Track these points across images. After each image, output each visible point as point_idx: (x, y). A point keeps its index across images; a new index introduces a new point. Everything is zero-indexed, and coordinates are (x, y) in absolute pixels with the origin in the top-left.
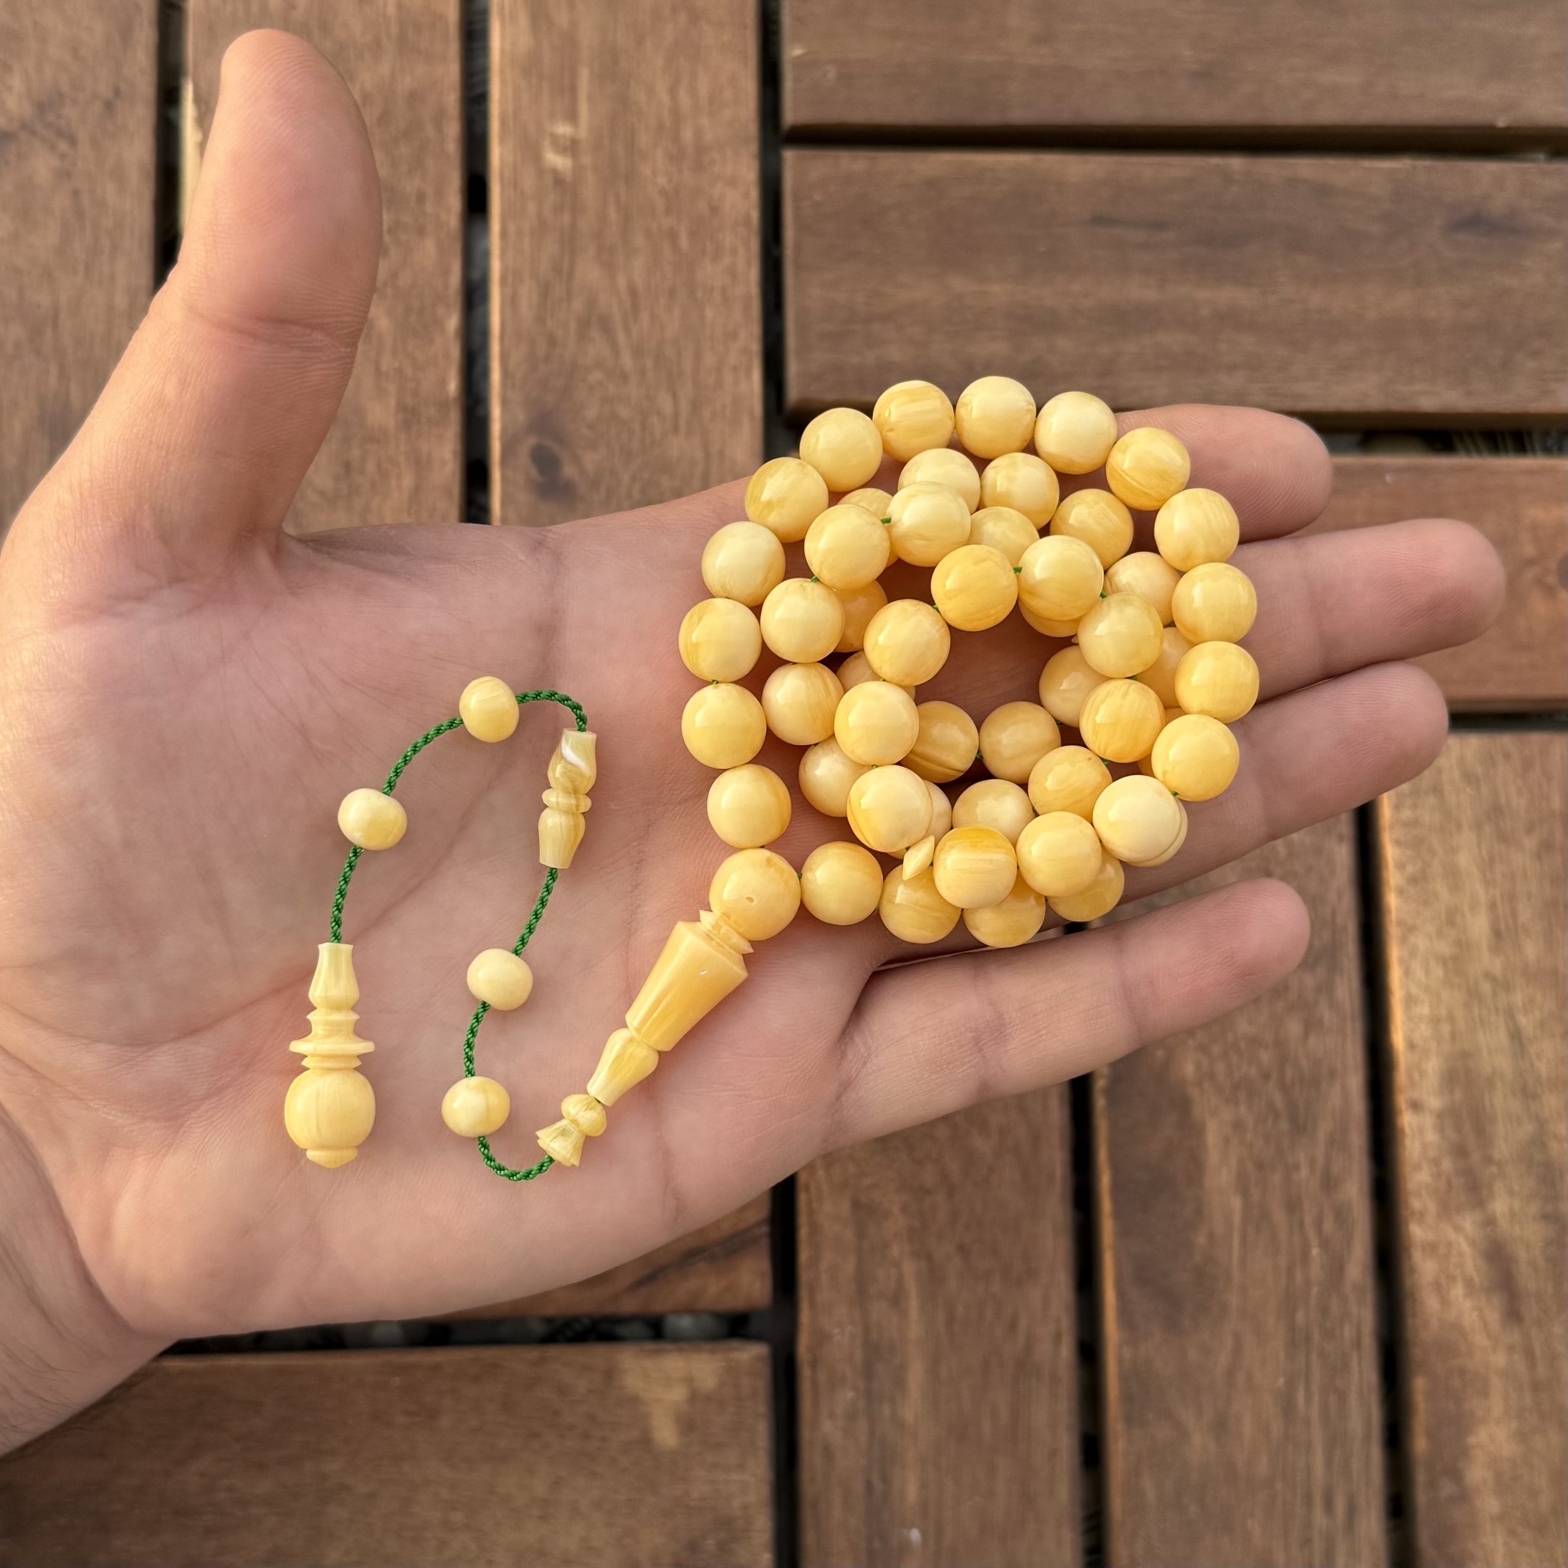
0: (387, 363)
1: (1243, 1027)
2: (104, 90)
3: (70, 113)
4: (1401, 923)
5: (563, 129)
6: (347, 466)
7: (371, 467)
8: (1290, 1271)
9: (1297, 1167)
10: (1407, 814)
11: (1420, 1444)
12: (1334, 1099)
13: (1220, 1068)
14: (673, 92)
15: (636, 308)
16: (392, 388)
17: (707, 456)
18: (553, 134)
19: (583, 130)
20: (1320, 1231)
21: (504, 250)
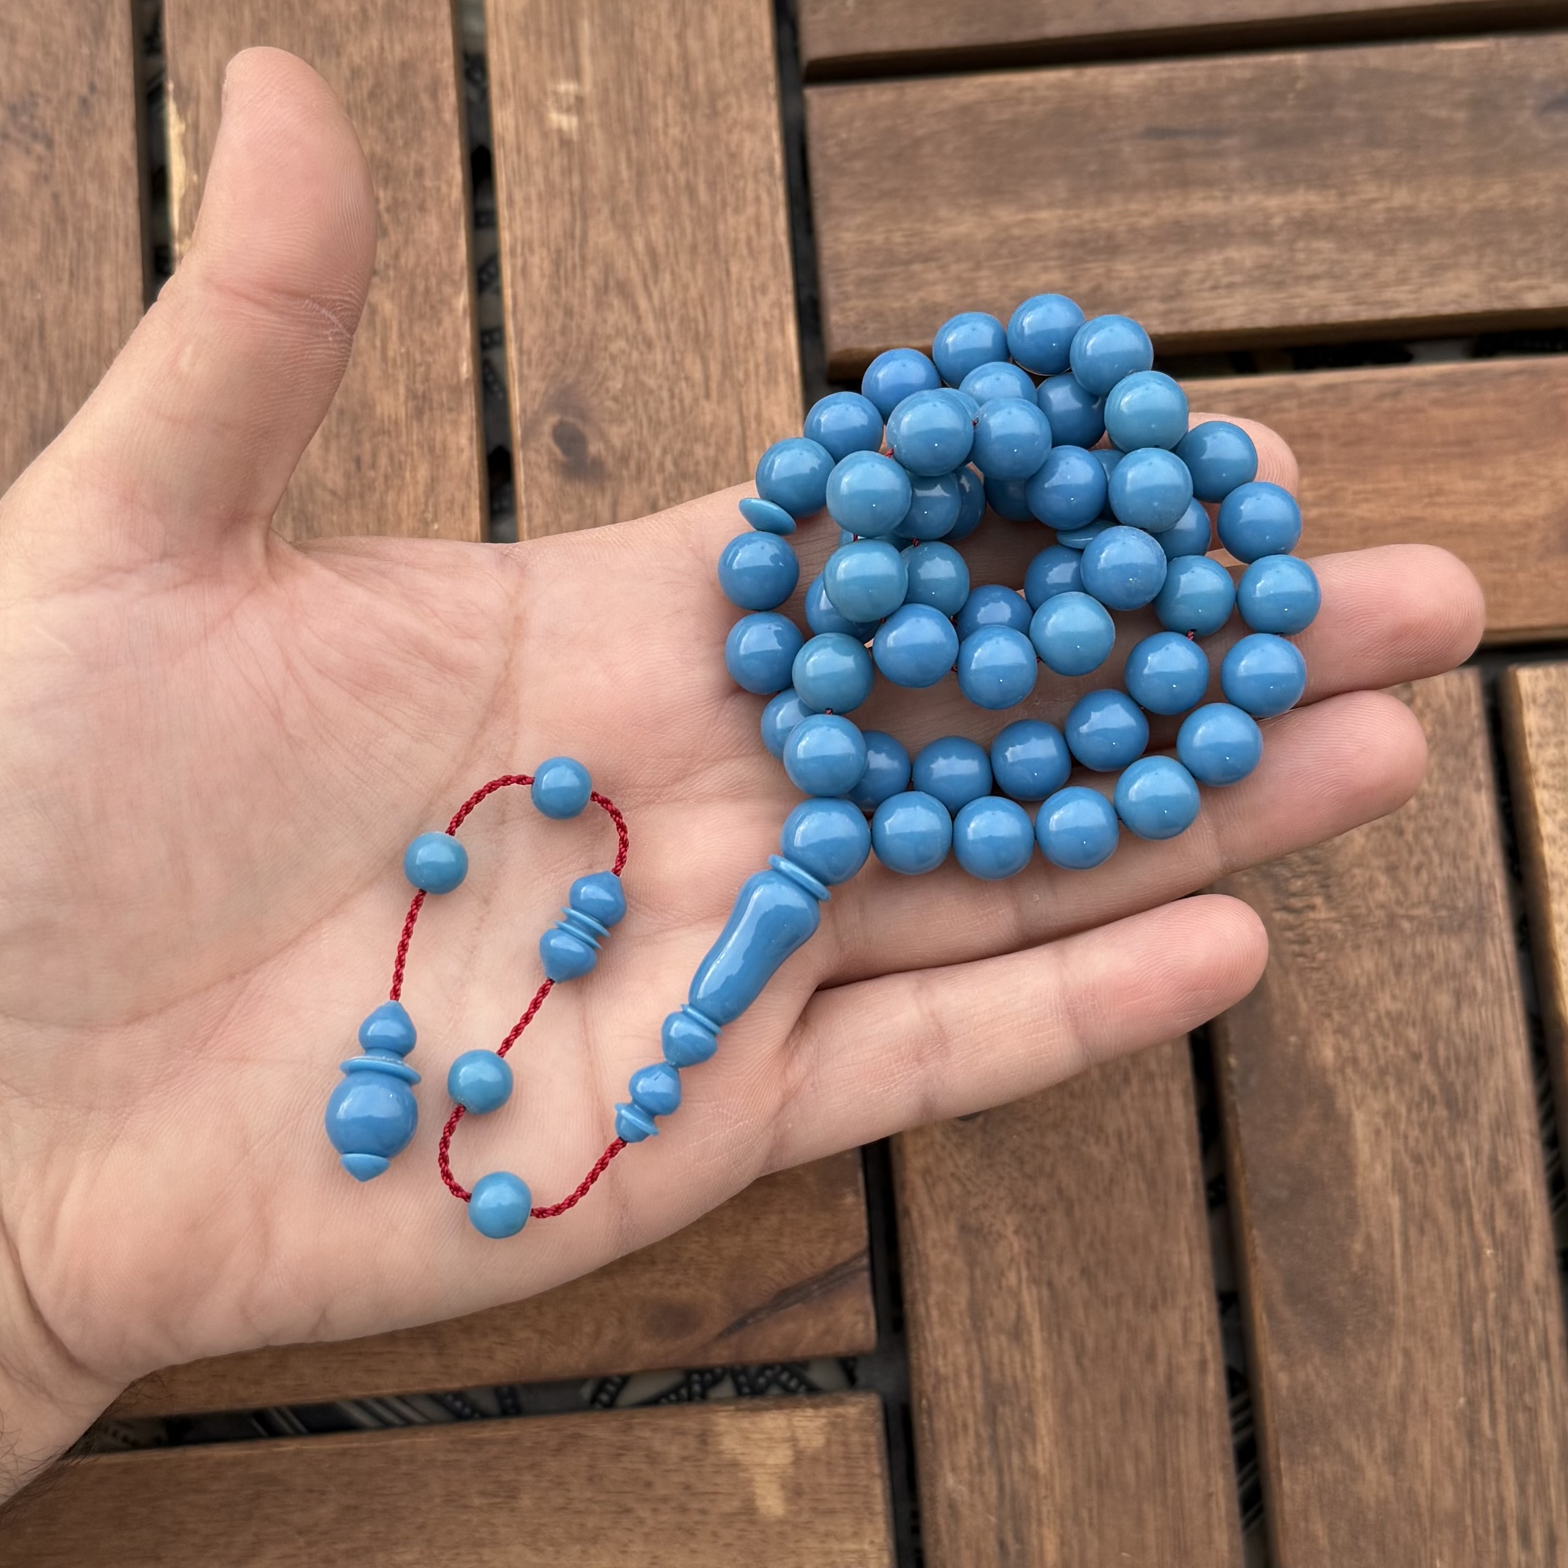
0: (394, 348)
1: (1385, 1002)
2: (80, 87)
3: (46, 112)
4: (1553, 874)
5: (566, 87)
6: (358, 461)
7: (383, 461)
8: (1461, 1276)
9: (1460, 1158)
10: (1551, 753)
12: (1496, 1078)
13: (1363, 1051)
14: (680, 37)
15: (655, 267)
16: (402, 376)
17: (743, 420)
18: (555, 93)
19: (588, 88)
20: (1492, 1231)
21: (511, 220)
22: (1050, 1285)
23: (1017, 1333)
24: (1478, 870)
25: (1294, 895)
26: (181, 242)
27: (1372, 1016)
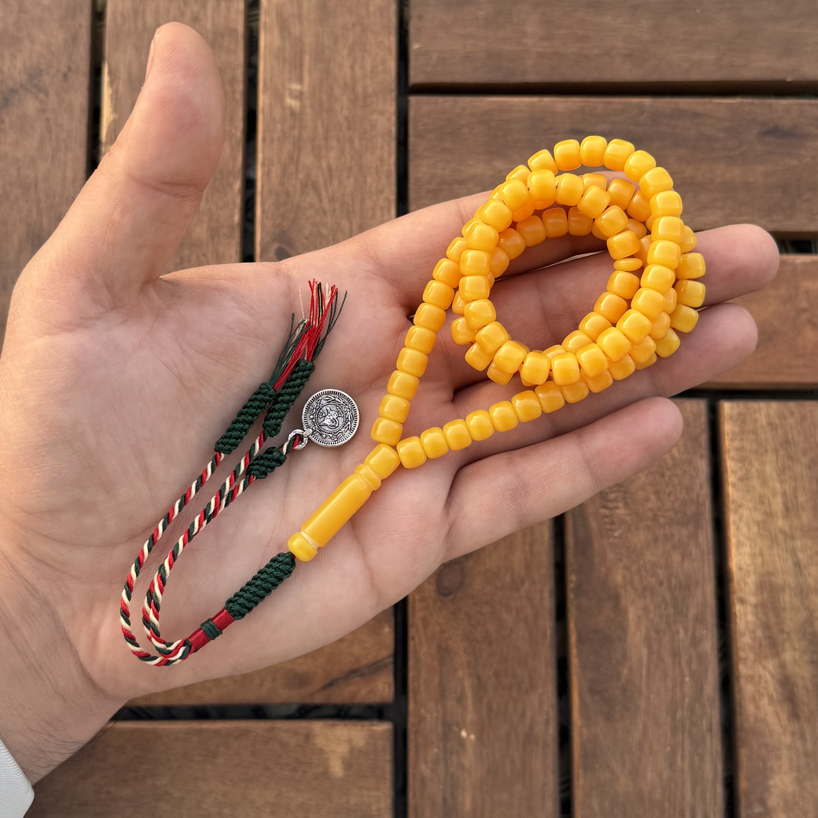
0: (203, 205)
1: (649, 557)
2: (63, 68)
3: (46, 79)
4: (733, 502)
5: (296, 87)
6: (182, 259)
7: (194, 258)
8: (674, 689)
9: (677, 632)
10: (737, 444)
11: (743, 784)
12: (698, 596)
13: (636, 578)
14: (352, 67)
15: (331, 176)
16: (205, 218)
18: (290, 89)
19: (306, 87)
20: (690, 668)
21: (264, 149)
22: (479, 678)
23: (460, 700)
24: (698, 496)
25: (609, 501)
26: (105, 147)
27: (642, 562)
